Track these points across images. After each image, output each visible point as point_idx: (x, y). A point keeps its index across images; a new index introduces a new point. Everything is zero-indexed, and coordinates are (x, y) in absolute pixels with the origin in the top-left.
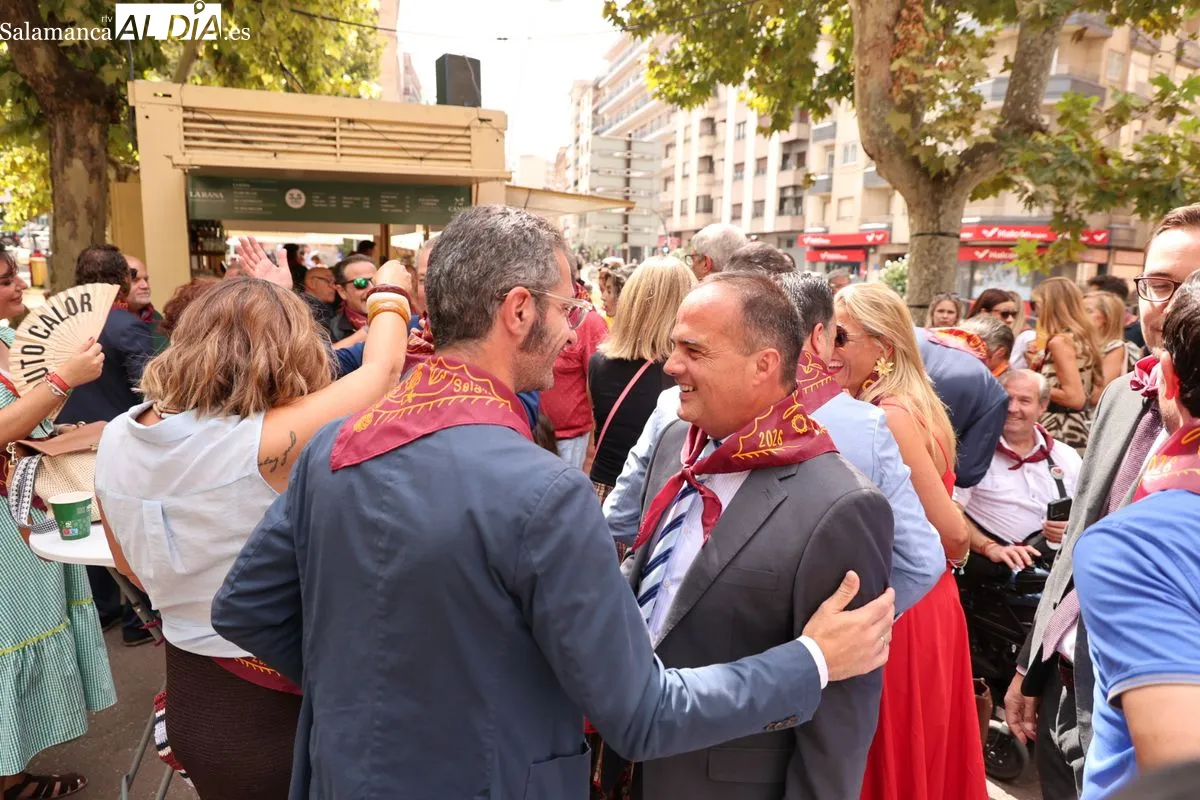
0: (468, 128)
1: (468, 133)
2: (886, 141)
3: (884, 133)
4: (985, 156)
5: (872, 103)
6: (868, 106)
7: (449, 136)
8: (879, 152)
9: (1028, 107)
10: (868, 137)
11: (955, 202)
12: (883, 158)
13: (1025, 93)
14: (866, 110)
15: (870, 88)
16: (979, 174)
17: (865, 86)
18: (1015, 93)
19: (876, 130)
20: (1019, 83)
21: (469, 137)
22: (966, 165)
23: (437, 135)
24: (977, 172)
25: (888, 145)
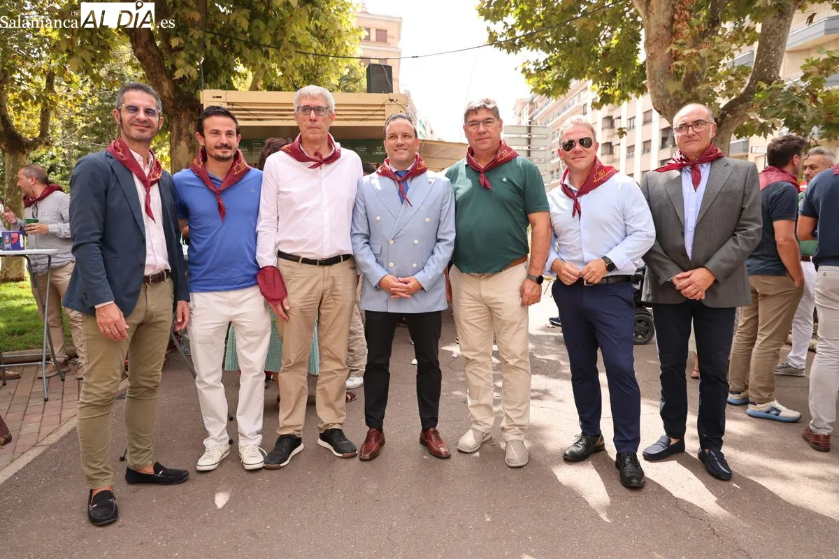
0: (383, 105)
1: (383, 108)
2: (668, 101)
3: (667, 96)
4: (741, 105)
5: (657, 77)
6: (654, 79)
7: (373, 110)
8: (664, 109)
9: (769, 70)
10: (656, 99)
11: (722, 138)
12: (667, 113)
13: (767, 61)
14: (653, 82)
15: (655, 68)
16: (738, 118)
17: (652, 67)
18: (760, 61)
19: (661, 94)
20: (762, 54)
21: (384, 110)
22: (727, 113)
23: (366, 110)
24: (736, 117)
25: (670, 104)
